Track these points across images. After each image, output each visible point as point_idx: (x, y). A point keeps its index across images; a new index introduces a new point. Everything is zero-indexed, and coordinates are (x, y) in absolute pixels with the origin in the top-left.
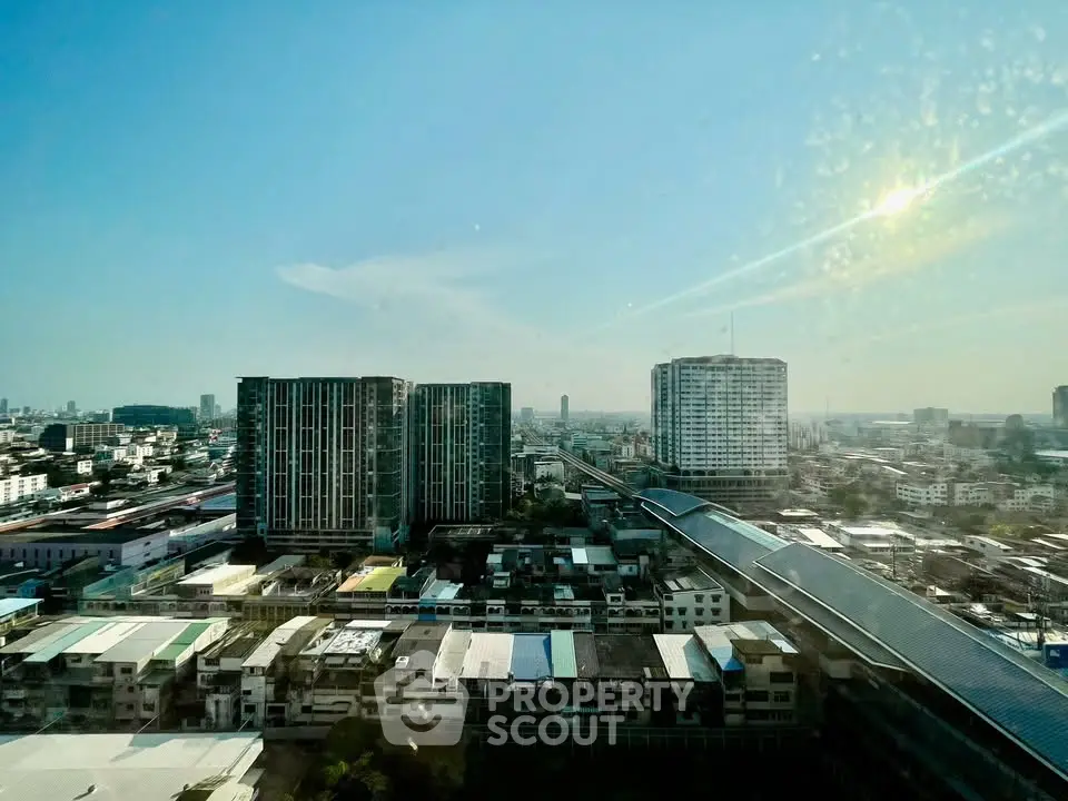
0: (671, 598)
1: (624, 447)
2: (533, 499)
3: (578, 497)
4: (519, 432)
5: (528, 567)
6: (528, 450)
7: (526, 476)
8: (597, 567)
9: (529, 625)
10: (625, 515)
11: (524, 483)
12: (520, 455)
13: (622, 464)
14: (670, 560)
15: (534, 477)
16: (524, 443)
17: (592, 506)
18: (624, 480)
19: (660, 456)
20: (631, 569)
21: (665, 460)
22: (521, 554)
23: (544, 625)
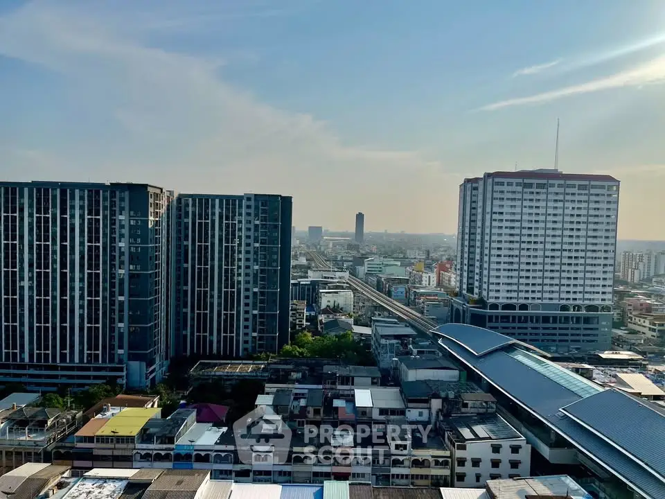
0: (464, 448)
1: (424, 275)
2: (316, 332)
3: (367, 331)
4: (304, 255)
5: (303, 409)
6: (313, 276)
7: (310, 308)
8: (383, 411)
9: (299, 475)
10: (419, 353)
11: (306, 313)
12: (303, 281)
13: (422, 294)
14: (466, 405)
15: (319, 307)
16: (309, 268)
17: (383, 341)
18: (422, 313)
19: (465, 286)
20: (421, 414)
21: (470, 290)
22: (296, 394)
23: (316, 474)
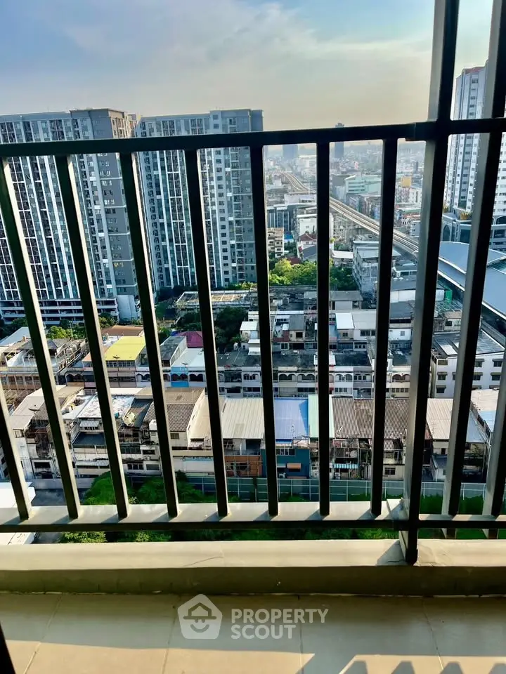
0: (446, 363)
1: (411, 190)
2: (294, 260)
3: (348, 255)
4: (279, 177)
5: (286, 333)
6: (289, 201)
7: (288, 235)
8: (363, 333)
9: (286, 391)
10: (403, 274)
11: (284, 241)
12: (280, 207)
13: (409, 213)
14: (449, 324)
15: (298, 234)
16: (285, 191)
17: (365, 265)
18: (408, 233)
19: (456, 201)
20: (402, 334)
21: (462, 204)
22: (278, 320)
23: (300, 390)
